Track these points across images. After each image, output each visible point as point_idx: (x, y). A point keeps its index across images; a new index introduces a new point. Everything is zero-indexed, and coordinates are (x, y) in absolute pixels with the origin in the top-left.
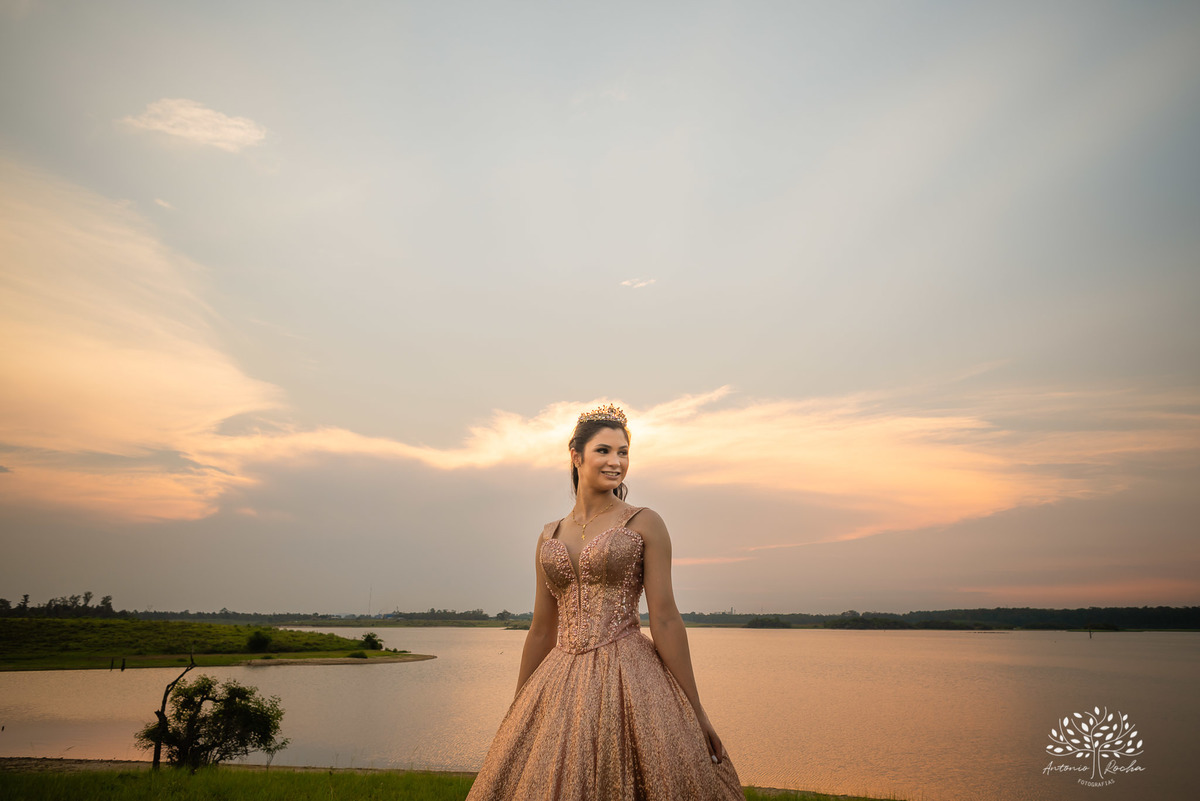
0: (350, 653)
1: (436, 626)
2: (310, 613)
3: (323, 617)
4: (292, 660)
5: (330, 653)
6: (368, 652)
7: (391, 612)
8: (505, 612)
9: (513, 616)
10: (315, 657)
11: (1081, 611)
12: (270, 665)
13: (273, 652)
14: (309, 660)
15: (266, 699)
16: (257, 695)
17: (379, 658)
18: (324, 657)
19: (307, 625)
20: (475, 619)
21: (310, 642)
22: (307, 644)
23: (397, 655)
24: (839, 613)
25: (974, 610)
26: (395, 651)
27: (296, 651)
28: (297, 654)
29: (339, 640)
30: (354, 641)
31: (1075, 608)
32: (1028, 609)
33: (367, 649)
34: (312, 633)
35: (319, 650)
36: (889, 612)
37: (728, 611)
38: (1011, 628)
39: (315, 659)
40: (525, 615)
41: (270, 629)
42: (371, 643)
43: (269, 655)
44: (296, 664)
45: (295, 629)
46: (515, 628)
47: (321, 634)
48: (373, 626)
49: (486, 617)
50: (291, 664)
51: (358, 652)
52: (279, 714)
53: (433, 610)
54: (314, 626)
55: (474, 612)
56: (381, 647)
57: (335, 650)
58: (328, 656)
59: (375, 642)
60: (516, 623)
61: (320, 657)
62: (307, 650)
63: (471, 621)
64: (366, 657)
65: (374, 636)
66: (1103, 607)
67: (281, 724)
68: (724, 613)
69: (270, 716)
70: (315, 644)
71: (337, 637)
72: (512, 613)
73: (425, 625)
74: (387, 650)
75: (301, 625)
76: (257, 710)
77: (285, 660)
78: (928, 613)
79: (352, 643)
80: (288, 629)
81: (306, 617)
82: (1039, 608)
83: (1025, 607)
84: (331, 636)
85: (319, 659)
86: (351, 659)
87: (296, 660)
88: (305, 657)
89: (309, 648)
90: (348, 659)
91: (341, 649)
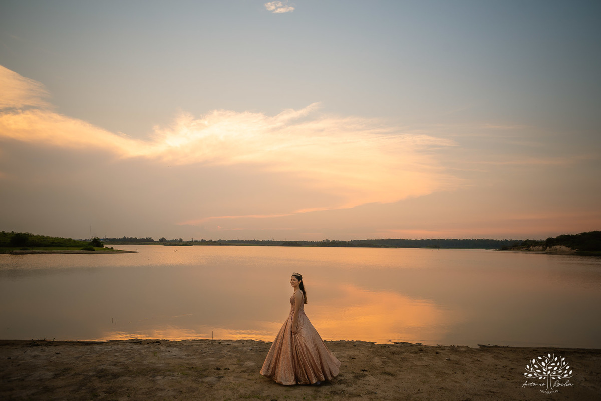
4: (43, 251)
5: (69, 248)
6: (95, 248)
8: (163, 239)
9: (168, 241)
10: (59, 249)
14: (55, 251)
17: (102, 251)
18: (65, 250)
21: (56, 241)
22: (53, 243)
27: (45, 247)
33: (94, 246)
35: (61, 246)
39: (59, 251)
40: (173, 240)
42: (96, 243)
43: (26, 248)
44: (45, 253)
46: (169, 245)
49: (153, 241)
50: (42, 253)
51: (88, 247)
53: (124, 237)
55: (146, 239)
56: (103, 246)
57: (73, 247)
58: (67, 249)
59: (99, 243)
61: (62, 249)
62: (54, 246)
63: (147, 243)
64: (94, 250)
65: (98, 239)
70: (59, 243)
72: (166, 239)
79: (84, 243)
85: (62, 251)
86: (84, 251)
87: (46, 251)
88: (52, 250)
89: (54, 245)
90: (82, 251)
91: (76, 246)
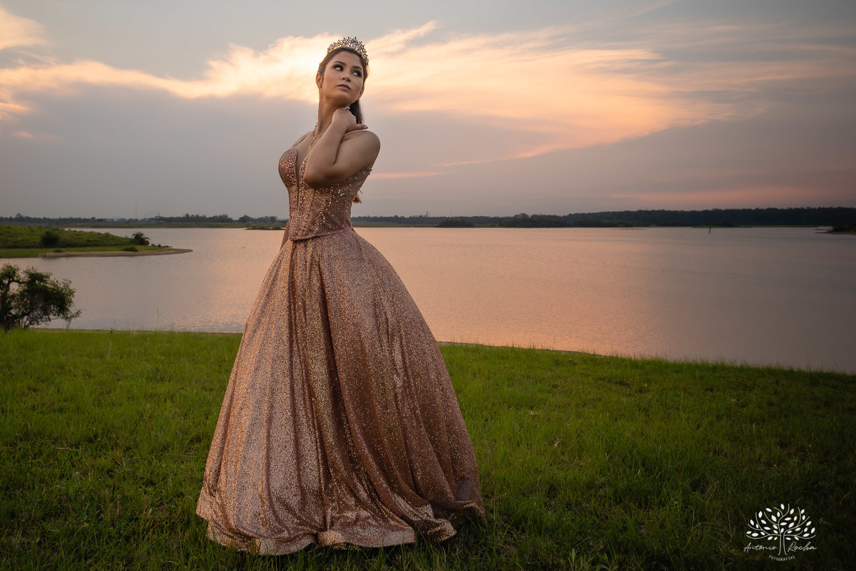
0: (123, 247)
1: (191, 227)
2: (89, 217)
3: (100, 220)
4: (78, 253)
5: (108, 248)
6: (138, 247)
7: (154, 216)
8: (246, 216)
9: (252, 220)
10: (95, 250)
11: (706, 212)
12: (61, 257)
13: (62, 247)
14: (92, 253)
15: (60, 282)
16: (52, 278)
17: (147, 252)
18: (102, 250)
19: (87, 227)
20: (222, 222)
21: (91, 239)
22: (88, 241)
23: (160, 250)
24: (512, 215)
25: (621, 212)
26: (159, 246)
27: (81, 246)
28: (81, 249)
29: (114, 238)
30: (126, 238)
31: (701, 210)
32: (663, 211)
33: (137, 244)
34: (92, 232)
35: (98, 245)
36: (552, 214)
37: (424, 214)
38: (647, 226)
39: (96, 253)
40: (262, 218)
41: (58, 230)
42: (140, 241)
43: (59, 249)
44: (82, 256)
45: (78, 230)
46: (254, 228)
47: (99, 234)
48: (140, 227)
49: (230, 221)
50: (78, 256)
51: (130, 247)
52: (71, 293)
53: (187, 215)
54: (93, 227)
55: (221, 216)
56: (148, 243)
57: (112, 245)
58: (106, 250)
59: (143, 239)
60: (254, 225)
61: (100, 251)
62: (90, 246)
63: (220, 224)
64: (137, 251)
65: (142, 235)
66: (723, 209)
67: (73, 299)
68: (420, 216)
69: (64, 294)
70: (95, 240)
71: (112, 236)
72: (251, 217)
73: (182, 227)
74: (153, 245)
75: (83, 227)
76: (53, 289)
77: (73, 253)
78: (583, 215)
79: (124, 240)
80: (72, 230)
81: (85, 220)
82: (672, 210)
83: (661, 209)
84: (107, 235)
85: (100, 253)
86: (126, 252)
87: (83, 253)
88: (89, 251)
89: (89, 243)
90: (122, 252)
91: (115, 245)
